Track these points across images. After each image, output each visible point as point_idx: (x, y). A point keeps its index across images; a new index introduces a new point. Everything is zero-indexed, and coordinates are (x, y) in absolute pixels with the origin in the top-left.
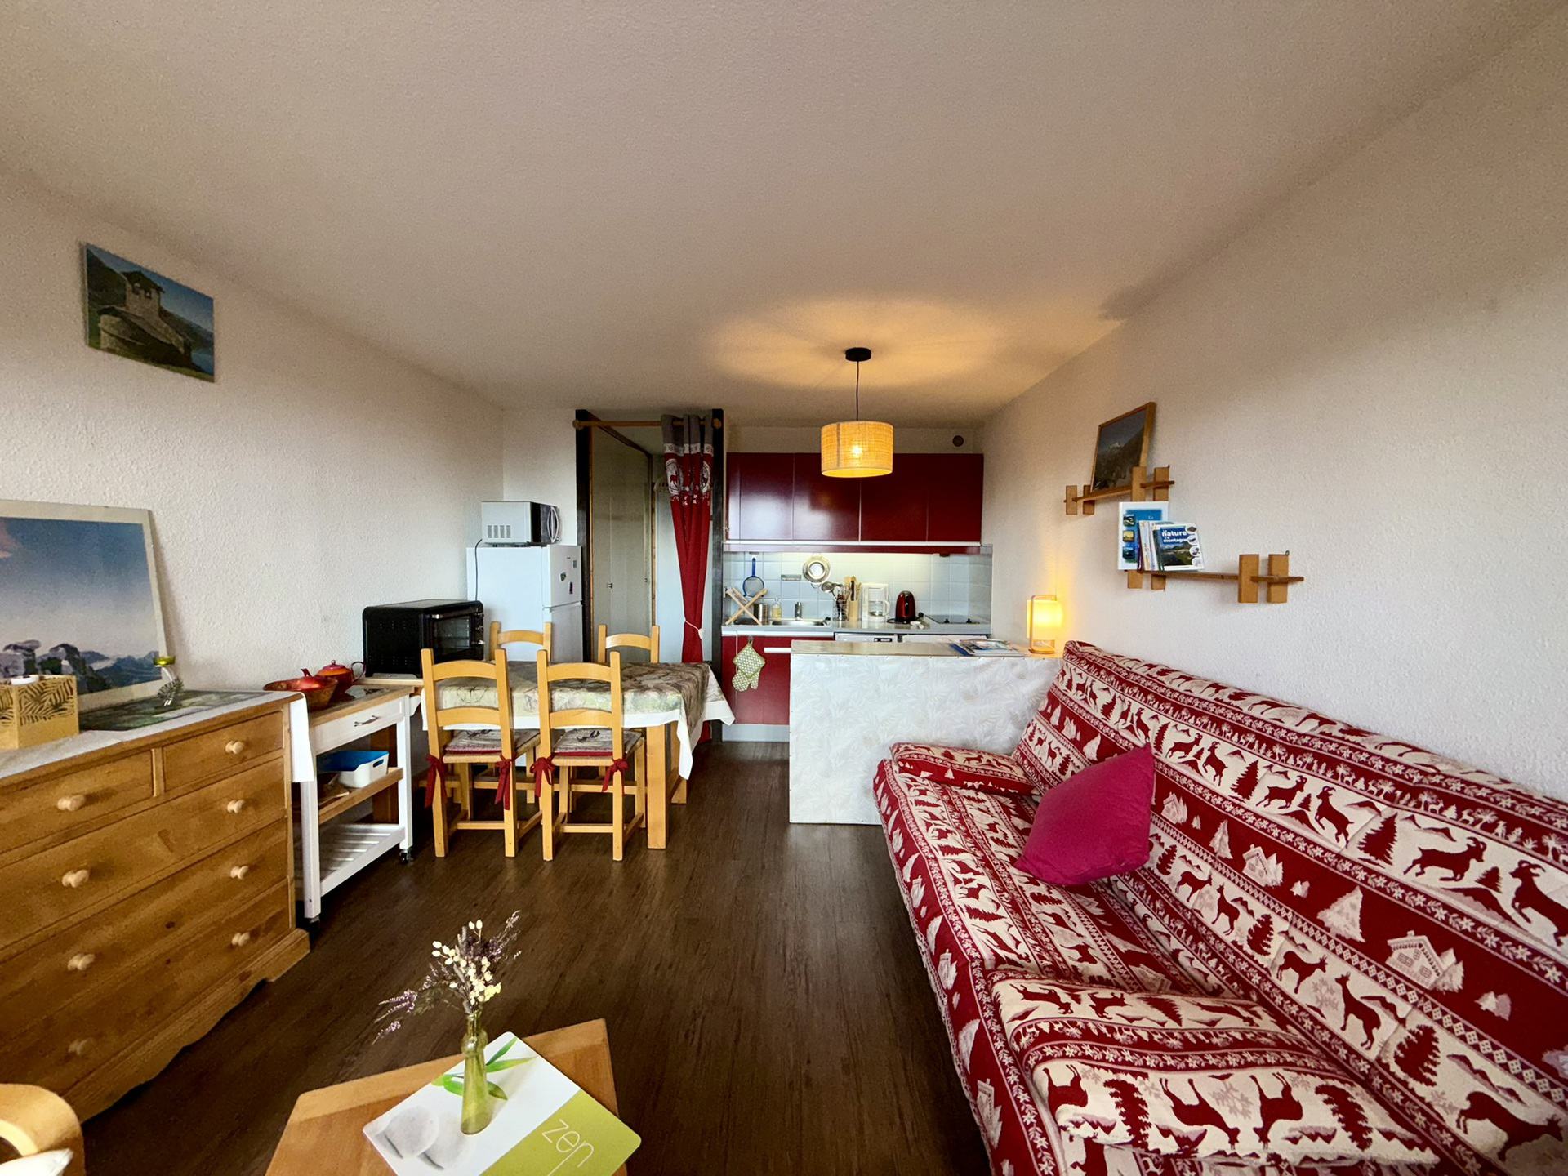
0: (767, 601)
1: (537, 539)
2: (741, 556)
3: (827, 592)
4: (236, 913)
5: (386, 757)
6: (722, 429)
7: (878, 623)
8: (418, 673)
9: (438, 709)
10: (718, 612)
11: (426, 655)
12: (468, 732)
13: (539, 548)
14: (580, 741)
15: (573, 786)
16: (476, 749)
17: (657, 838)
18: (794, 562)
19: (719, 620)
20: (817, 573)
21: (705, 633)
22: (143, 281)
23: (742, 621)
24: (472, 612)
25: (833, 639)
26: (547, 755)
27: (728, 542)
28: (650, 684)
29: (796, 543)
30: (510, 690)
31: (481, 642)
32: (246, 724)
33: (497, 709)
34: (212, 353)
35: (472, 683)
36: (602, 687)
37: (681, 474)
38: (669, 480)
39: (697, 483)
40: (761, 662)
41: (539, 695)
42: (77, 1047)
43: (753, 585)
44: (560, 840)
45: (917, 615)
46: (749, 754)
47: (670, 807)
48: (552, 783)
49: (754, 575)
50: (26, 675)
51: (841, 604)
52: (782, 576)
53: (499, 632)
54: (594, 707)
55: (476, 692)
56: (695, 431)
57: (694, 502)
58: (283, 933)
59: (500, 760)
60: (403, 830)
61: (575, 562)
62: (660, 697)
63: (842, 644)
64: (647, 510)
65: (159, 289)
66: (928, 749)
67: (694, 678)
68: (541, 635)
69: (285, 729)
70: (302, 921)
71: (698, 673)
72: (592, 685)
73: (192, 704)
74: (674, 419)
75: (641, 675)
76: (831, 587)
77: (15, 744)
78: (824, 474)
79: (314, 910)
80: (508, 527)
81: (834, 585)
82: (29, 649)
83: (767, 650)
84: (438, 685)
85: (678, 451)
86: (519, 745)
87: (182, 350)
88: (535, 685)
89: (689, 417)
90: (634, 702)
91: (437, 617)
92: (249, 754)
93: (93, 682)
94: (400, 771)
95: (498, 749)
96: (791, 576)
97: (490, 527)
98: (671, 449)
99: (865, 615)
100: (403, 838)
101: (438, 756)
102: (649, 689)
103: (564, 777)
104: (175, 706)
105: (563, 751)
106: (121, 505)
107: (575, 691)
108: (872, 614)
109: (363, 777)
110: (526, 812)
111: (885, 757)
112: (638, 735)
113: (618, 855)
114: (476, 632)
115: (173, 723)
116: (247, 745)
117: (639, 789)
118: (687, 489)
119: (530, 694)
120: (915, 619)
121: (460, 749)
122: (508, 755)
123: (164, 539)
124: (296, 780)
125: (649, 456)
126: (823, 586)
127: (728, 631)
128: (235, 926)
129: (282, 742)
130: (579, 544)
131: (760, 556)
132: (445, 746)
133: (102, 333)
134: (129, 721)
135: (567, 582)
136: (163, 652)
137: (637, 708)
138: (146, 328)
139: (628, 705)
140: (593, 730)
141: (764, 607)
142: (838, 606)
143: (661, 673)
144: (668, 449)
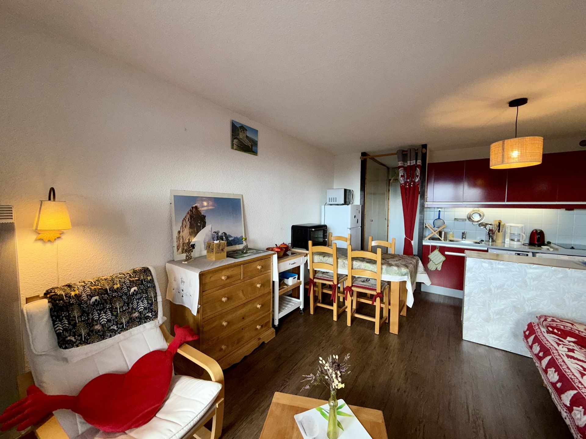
0: (446, 230)
1: (346, 203)
2: (433, 209)
3: (482, 227)
4: (258, 318)
5: (297, 276)
6: (426, 153)
7: (516, 245)
8: (307, 249)
9: (313, 262)
10: (421, 233)
11: (310, 243)
12: (321, 271)
13: (347, 206)
14: (362, 282)
15: (358, 299)
16: (324, 278)
17: (394, 329)
18: (463, 212)
19: (421, 238)
20: (476, 218)
21: (414, 243)
22: (243, 128)
23: (433, 239)
24: (323, 228)
25: (487, 251)
26: (350, 285)
27: (427, 203)
28: (393, 263)
29: (464, 203)
30: (337, 258)
31: (326, 240)
32: (262, 261)
33: (332, 265)
34: (257, 148)
35: (324, 254)
36: (372, 262)
37: (405, 174)
38: (400, 177)
39: (413, 177)
40: (443, 258)
41: (348, 262)
42: (223, 347)
43: (438, 223)
44: (353, 319)
45: (546, 243)
46: (436, 300)
47: (400, 316)
48: (351, 297)
49: (439, 218)
50: (217, 240)
51: (491, 234)
52: (455, 219)
53: (332, 236)
54: (369, 269)
55: (325, 258)
56: (413, 154)
57: (412, 186)
58: (269, 328)
59: (333, 284)
60: (301, 302)
61: (359, 211)
62: (398, 270)
63: (491, 254)
64: (386, 190)
65: (246, 130)
66: (572, 325)
67: (413, 263)
68: (347, 239)
69: (272, 263)
70: (274, 326)
71: (415, 261)
72: (368, 261)
73: (250, 253)
74: (403, 151)
75: (388, 259)
76: (485, 225)
77: (214, 259)
78: (491, 168)
79: (276, 323)
80: (336, 198)
81: (487, 224)
82: (217, 233)
83: (447, 253)
84: (313, 254)
85: (405, 164)
86: (339, 279)
87: (250, 147)
88: (346, 258)
89: (410, 149)
90: (386, 270)
91: (313, 230)
92: (263, 270)
93: (230, 244)
94: (301, 282)
95: (332, 280)
96: (460, 219)
97: (329, 198)
98: (401, 164)
99: (507, 240)
100: (301, 305)
101: (312, 279)
102: (393, 265)
103: (355, 294)
104: (246, 253)
105: (356, 285)
106: (236, 193)
107: (361, 262)
108: (512, 240)
109: (290, 282)
110: (341, 305)
111: (533, 321)
112: (386, 284)
113: (377, 332)
114: (325, 236)
115: (246, 258)
116: (262, 267)
117: (386, 306)
118: (408, 180)
119: (344, 261)
120: (544, 245)
121: (319, 277)
122: (336, 283)
123: (245, 203)
124: (274, 280)
125: (388, 168)
126: (479, 224)
127: (425, 243)
128: (257, 322)
129: (270, 267)
130: (360, 204)
131: (443, 209)
132: (315, 276)
133: (234, 145)
134: (237, 256)
135: (356, 219)
136: (244, 237)
137: (387, 273)
138: (243, 142)
139: (384, 270)
140: (367, 279)
141: (445, 233)
142: (489, 235)
143: (397, 259)
144: (400, 164)
